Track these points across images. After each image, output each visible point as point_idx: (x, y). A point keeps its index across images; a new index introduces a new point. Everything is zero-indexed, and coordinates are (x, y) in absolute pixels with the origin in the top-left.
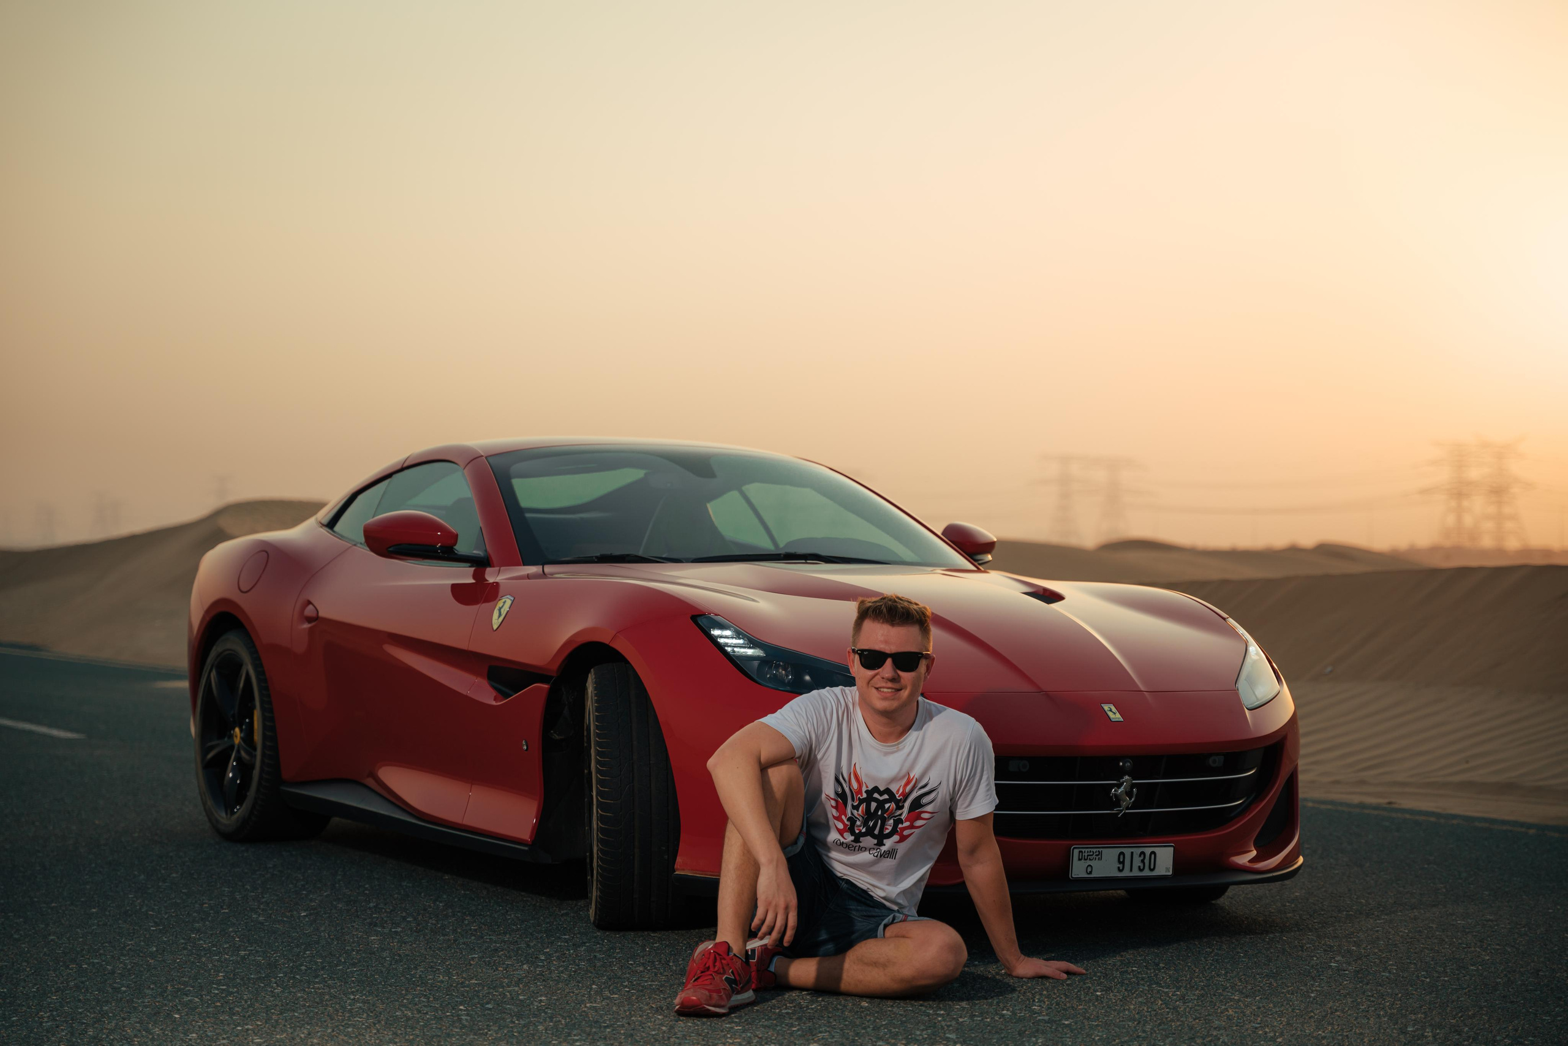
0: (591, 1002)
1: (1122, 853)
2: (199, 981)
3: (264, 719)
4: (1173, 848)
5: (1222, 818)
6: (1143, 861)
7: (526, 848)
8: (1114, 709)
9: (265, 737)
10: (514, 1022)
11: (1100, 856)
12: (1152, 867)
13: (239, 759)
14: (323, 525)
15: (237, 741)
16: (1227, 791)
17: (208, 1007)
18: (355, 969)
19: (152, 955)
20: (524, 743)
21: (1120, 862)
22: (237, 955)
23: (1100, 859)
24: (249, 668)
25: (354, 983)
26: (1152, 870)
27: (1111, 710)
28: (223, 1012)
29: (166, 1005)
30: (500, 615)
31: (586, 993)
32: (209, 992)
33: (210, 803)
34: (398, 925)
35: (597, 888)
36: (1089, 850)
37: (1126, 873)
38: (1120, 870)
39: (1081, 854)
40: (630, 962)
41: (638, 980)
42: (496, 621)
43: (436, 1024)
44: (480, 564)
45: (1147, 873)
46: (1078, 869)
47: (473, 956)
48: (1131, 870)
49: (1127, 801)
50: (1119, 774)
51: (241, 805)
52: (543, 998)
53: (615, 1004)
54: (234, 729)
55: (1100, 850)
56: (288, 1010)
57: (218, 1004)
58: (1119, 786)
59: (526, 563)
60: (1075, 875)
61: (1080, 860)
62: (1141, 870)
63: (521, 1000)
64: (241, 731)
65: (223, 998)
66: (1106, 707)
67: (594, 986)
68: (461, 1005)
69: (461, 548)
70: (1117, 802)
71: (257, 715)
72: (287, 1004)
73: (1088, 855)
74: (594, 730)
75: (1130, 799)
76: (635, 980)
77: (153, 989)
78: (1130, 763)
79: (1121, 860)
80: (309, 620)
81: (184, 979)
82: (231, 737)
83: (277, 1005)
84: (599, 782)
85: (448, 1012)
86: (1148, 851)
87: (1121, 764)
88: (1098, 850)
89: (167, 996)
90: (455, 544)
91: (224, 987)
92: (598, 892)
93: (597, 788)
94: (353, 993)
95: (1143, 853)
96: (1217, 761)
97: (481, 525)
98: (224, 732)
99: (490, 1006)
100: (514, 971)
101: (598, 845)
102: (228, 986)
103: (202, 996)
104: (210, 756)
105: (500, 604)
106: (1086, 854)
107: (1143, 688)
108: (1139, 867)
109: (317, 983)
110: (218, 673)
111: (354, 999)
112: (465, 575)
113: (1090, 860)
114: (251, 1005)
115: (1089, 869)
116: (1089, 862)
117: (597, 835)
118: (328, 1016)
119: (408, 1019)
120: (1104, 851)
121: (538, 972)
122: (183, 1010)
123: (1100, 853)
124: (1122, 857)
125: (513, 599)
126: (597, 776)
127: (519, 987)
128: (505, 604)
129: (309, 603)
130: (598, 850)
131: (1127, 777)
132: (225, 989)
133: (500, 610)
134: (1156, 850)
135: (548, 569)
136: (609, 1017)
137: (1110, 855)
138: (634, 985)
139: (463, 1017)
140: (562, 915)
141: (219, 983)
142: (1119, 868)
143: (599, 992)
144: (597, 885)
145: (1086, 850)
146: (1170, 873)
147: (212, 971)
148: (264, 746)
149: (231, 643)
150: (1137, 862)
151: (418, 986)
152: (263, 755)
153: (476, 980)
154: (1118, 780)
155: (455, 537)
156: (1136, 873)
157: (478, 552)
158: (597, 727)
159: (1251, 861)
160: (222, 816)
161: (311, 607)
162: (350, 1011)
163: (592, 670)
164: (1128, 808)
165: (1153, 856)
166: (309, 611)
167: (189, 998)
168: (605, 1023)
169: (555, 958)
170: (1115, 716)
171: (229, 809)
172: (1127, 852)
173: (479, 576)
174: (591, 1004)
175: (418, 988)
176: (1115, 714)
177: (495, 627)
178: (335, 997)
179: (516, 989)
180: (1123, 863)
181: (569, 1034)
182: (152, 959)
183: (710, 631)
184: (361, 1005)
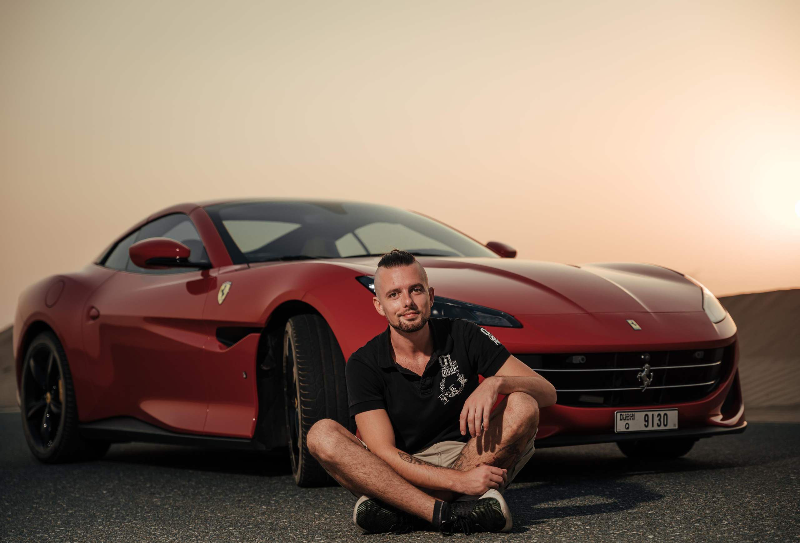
0: (318, 521)
1: (646, 415)
2: (45, 526)
3: (66, 384)
4: (677, 412)
5: (703, 392)
6: (660, 420)
7: (248, 441)
8: (635, 323)
9: (67, 395)
10: (271, 533)
11: (633, 417)
12: (665, 423)
13: (50, 412)
14: (97, 264)
15: (48, 401)
16: (704, 374)
17: (54, 538)
18: (149, 515)
19: (9, 516)
20: (244, 373)
21: (646, 421)
22: (67, 513)
23: (634, 419)
24: (55, 354)
25: (151, 521)
26: (665, 426)
27: (633, 323)
28: (66, 540)
29: (25, 539)
30: (223, 294)
31: (312, 516)
32: (53, 531)
33: (32, 441)
34: (169, 493)
35: (302, 458)
36: (626, 413)
37: (650, 428)
38: (646, 426)
39: (621, 416)
40: (333, 501)
41: (343, 508)
42: (221, 298)
43: (217, 537)
44: (205, 268)
45: (662, 427)
46: (620, 426)
47: (226, 504)
48: (653, 426)
49: (647, 382)
50: (641, 363)
51: (53, 440)
52: (285, 521)
53: (335, 520)
54: (45, 393)
55: (633, 413)
56: (111, 537)
57: (61, 536)
58: (642, 371)
59: (235, 263)
60: (618, 430)
61: (621, 420)
62: (659, 426)
63: (269, 523)
64: (51, 394)
65: (64, 533)
66: (630, 322)
67: (316, 513)
68: (230, 527)
69: (193, 259)
70: (642, 383)
71: (61, 383)
72: (110, 534)
73: (626, 417)
74: (296, 355)
75: (650, 379)
76: (342, 509)
77: (14, 532)
78: (649, 356)
79: (646, 419)
80: (95, 318)
81: (34, 526)
82: (45, 399)
83: (102, 535)
84: (301, 387)
85: (223, 531)
86: (662, 413)
87: (643, 357)
88: (631, 413)
89: (25, 534)
90: (189, 256)
91: (63, 528)
92: (303, 462)
93: (300, 392)
94: (153, 526)
95: (659, 415)
96: (699, 355)
97: (204, 244)
98: (40, 396)
99: (250, 526)
100: (257, 509)
101: (302, 430)
102: (65, 527)
103: (49, 533)
104: (30, 413)
105: (223, 287)
106: (625, 416)
107: (649, 310)
108: (658, 424)
109: (126, 522)
110: (35, 361)
111: (155, 529)
112: (196, 276)
113: (628, 420)
114: (84, 536)
115: (627, 426)
116: (627, 422)
117: (302, 423)
118: (140, 537)
119: (197, 536)
120: (636, 414)
121: (274, 509)
122: (37, 541)
123: (633, 415)
124: (647, 417)
125: (230, 283)
126: (300, 385)
127: (265, 516)
128: (226, 287)
129: (93, 307)
130: (302, 433)
131: (647, 365)
132: (64, 529)
133: (223, 291)
134: (667, 412)
135: (251, 265)
136: (335, 527)
137: (640, 416)
138: (342, 511)
139: (234, 533)
140: (275, 483)
141: (59, 526)
142: (645, 425)
143: (322, 516)
144: (302, 456)
145: (625, 414)
146: (677, 427)
147: (52, 521)
148: (67, 401)
149: (43, 340)
150: (656, 420)
151: (196, 520)
152: (67, 407)
153: (234, 515)
154: (641, 367)
155: (189, 252)
156: (656, 428)
157: (203, 261)
158: (297, 353)
159: (722, 420)
160: (41, 449)
161: (94, 310)
162: (155, 534)
163: (290, 320)
164: (648, 386)
165: (665, 417)
166: (93, 312)
167: (41, 535)
168: (335, 530)
169: (281, 502)
170: (636, 327)
171: (44, 443)
172: (650, 414)
173: (206, 275)
174: (319, 522)
175: (197, 521)
176: (635, 325)
177: (220, 302)
178: (141, 529)
179: (264, 517)
180: (647, 421)
181: (313, 537)
182: (10, 518)
183: (369, 286)
184: (161, 531)
